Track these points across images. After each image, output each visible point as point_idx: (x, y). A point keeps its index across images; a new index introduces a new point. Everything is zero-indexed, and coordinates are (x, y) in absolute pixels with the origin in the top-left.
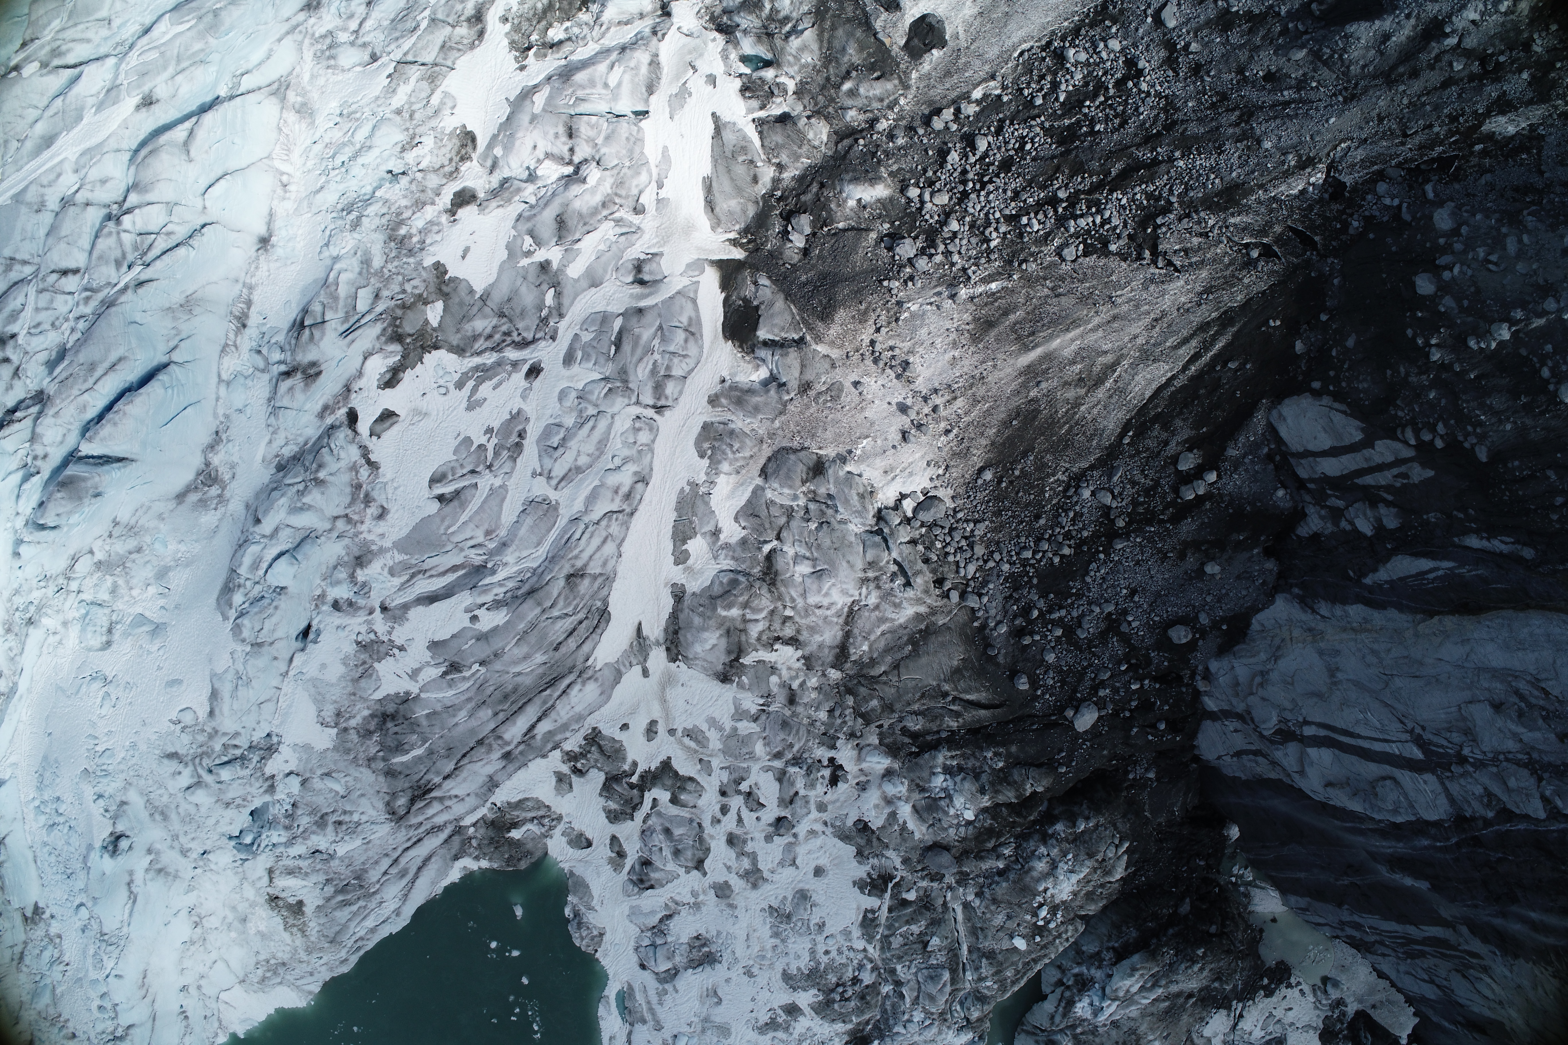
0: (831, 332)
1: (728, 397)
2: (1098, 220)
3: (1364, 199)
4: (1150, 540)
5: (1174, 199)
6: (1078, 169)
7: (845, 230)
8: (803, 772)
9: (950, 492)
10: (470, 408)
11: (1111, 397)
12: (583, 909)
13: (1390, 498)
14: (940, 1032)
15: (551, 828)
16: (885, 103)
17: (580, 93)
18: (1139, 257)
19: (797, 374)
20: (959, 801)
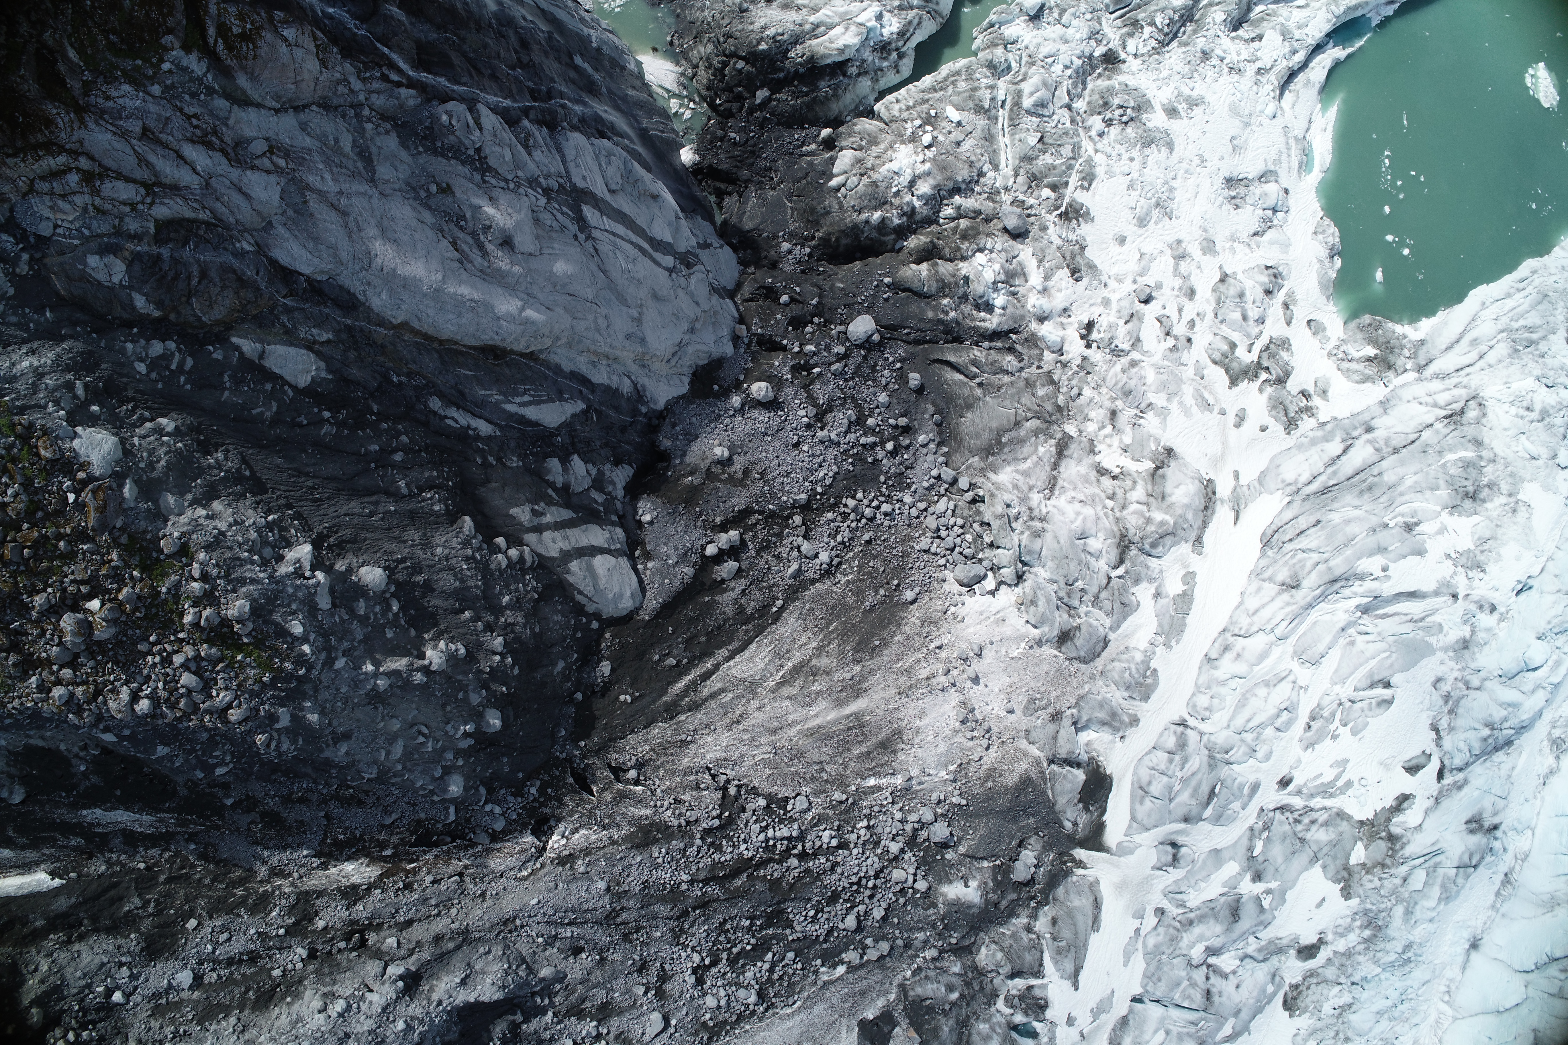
0: (1025, 766)
1: (1122, 722)
2: (770, 833)
3: (519, 815)
4: (773, 495)
5: (698, 842)
6: (775, 884)
7: (984, 858)
8: (1116, 342)
9: (946, 586)
10: (1346, 761)
11: (788, 651)
12: (1327, 261)
13: (550, 491)
14: (1038, 45)
15: (1338, 347)
16: (923, 975)
17: (1193, 1029)
18: (739, 787)
19: (1062, 732)
20: (989, 276)
